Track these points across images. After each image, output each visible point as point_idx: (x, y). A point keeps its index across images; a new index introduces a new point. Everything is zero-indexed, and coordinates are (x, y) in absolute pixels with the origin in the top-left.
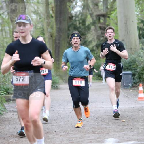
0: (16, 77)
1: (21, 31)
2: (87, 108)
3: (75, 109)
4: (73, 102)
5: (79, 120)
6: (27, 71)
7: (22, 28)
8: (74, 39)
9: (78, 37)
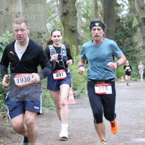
2: (114, 123)
3: (96, 124)
4: (94, 115)
5: (102, 142)
8: (95, 30)
9: (100, 28)
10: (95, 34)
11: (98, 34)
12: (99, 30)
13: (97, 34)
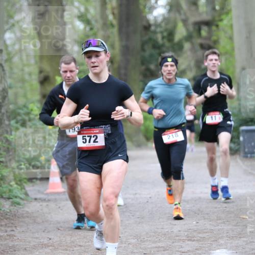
0: (83, 137)
1: (92, 65)
6: (101, 126)
7: (94, 60)
8: (167, 66)
9: (173, 63)
10: (168, 72)
11: (171, 72)
12: (172, 66)
13: (169, 71)
